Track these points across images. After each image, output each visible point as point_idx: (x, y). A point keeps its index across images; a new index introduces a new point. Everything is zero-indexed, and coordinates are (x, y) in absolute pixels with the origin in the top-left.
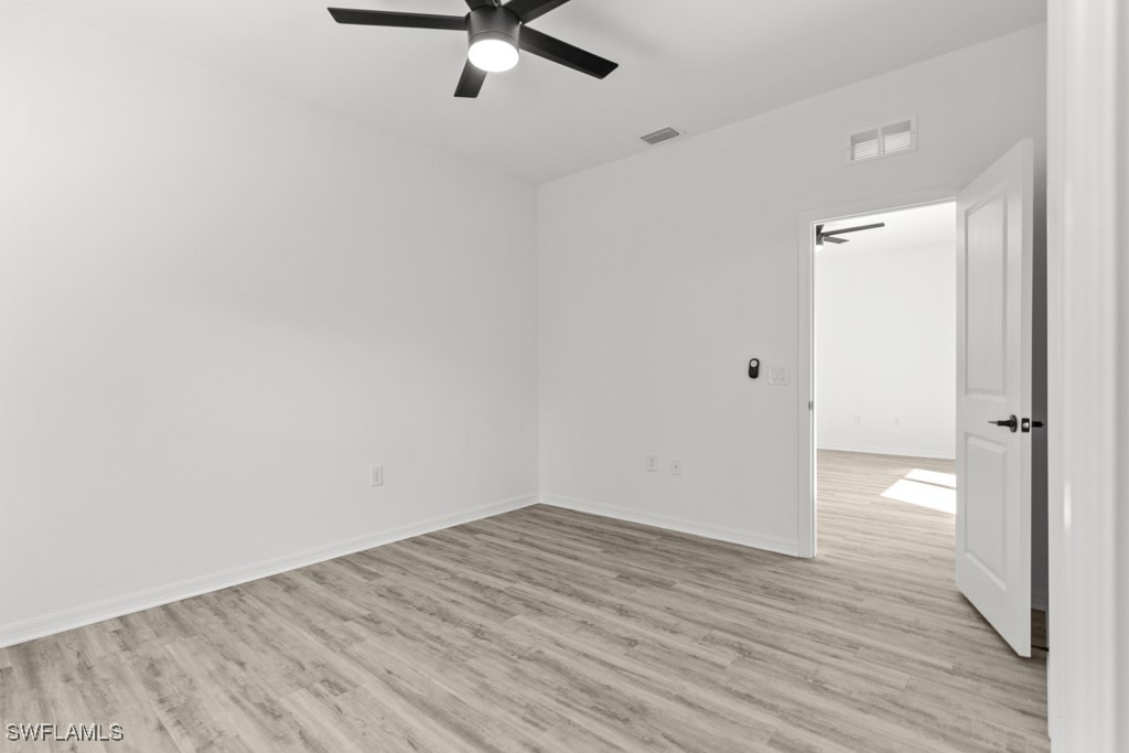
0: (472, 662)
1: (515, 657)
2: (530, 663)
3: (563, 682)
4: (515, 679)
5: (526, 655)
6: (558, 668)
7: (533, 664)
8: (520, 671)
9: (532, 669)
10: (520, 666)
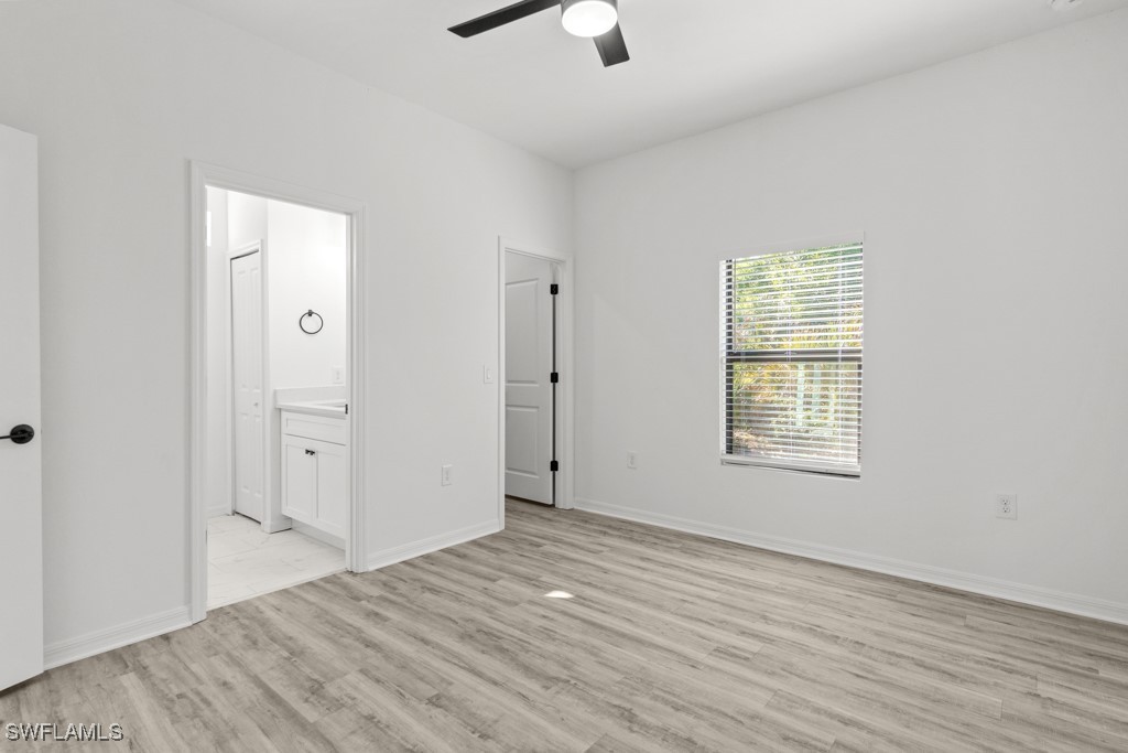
0: (618, 677)
1: (573, 682)
2: (555, 675)
3: (523, 657)
4: (568, 660)
5: (561, 684)
6: (528, 670)
7: (552, 674)
8: (565, 667)
9: (553, 669)
10: (565, 672)
